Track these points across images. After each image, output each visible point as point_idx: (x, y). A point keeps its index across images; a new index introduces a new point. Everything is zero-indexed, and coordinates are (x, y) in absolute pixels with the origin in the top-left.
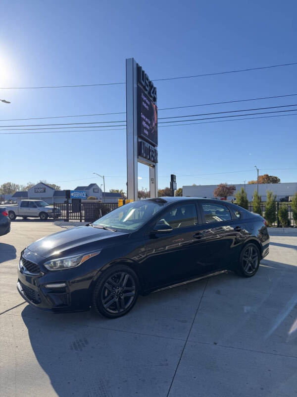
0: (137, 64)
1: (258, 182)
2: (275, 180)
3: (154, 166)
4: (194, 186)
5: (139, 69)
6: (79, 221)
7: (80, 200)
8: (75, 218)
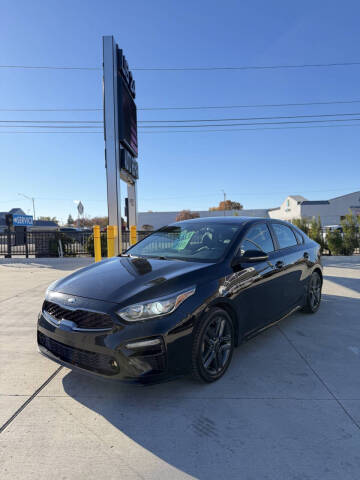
0: (117, 46)
1: (220, 209)
2: (238, 207)
3: (133, 184)
4: (151, 213)
5: (119, 53)
6: (24, 257)
7: (25, 229)
8: (18, 253)
